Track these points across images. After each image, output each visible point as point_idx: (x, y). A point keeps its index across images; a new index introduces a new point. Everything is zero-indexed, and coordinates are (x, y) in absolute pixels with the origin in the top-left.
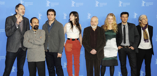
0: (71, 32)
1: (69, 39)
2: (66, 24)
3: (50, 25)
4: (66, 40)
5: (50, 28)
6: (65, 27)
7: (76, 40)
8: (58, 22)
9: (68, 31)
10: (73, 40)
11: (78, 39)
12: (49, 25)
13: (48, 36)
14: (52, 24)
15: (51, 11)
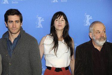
0: (53, 55)
1: (49, 68)
2: (44, 39)
3: (12, 41)
4: (44, 69)
5: (13, 47)
6: (42, 43)
7: (64, 71)
8: (27, 35)
9: (47, 52)
10: (58, 70)
11: (67, 68)
12: (10, 41)
13: (8, 64)
14: (16, 39)
15: (13, 15)
